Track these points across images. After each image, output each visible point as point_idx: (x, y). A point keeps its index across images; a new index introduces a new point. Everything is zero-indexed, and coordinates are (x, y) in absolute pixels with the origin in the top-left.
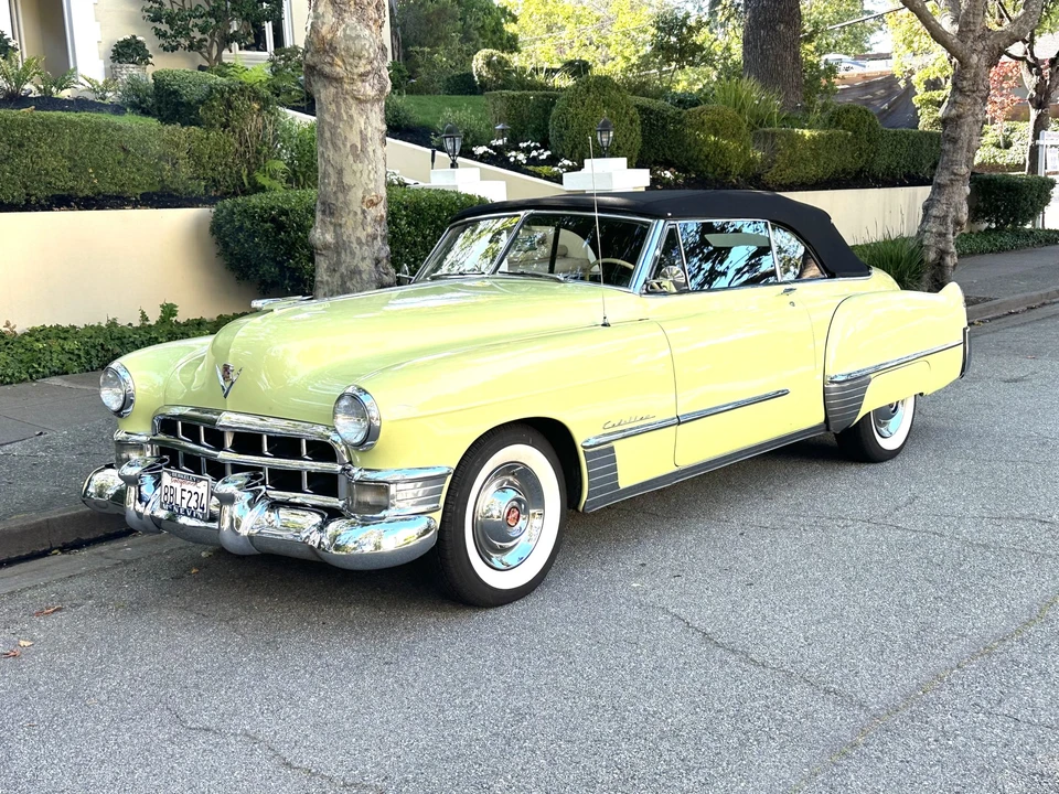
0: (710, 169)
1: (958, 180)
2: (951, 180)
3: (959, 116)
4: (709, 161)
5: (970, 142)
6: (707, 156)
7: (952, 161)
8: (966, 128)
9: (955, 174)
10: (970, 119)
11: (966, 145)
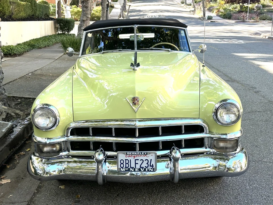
1: (88, 19)
2: (87, 19)
7: (86, 14)
8: (89, 4)
9: (88, 17)
11: (90, 9)
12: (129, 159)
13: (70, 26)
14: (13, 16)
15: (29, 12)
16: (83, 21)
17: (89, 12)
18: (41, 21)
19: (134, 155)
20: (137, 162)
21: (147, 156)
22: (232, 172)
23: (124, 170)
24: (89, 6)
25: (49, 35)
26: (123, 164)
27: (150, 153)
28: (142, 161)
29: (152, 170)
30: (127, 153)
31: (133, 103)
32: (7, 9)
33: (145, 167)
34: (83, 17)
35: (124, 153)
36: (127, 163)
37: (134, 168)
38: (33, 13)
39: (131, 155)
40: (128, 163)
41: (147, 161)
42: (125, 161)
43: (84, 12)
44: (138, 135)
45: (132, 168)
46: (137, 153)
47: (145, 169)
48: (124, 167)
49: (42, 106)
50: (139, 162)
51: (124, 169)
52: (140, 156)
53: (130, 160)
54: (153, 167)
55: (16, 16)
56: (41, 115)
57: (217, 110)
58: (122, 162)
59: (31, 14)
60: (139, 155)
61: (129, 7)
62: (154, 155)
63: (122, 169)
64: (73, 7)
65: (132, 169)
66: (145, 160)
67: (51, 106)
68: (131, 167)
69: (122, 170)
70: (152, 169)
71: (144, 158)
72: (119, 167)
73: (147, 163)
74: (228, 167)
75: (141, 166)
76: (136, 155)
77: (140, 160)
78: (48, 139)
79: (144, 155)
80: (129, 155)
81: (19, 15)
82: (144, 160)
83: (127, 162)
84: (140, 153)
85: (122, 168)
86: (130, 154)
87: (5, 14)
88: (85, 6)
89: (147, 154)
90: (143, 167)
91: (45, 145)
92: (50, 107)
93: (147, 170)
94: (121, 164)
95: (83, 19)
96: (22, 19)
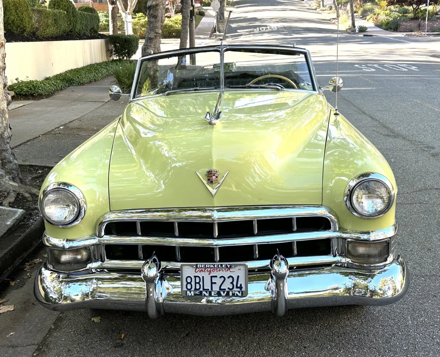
0: (14, 28)
1: (158, 36)
2: (155, 36)
3: (157, 5)
4: (14, 24)
5: (162, 18)
6: (13, 21)
7: (155, 27)
8: (160, 11)
9: (157, 33)
10: (161, 6)
11: (160, 19)
12: (200, 275)
13: (130, 47)
14: (38, 33)
15: (64, 26)
16: (150, 40)
17: (159, 24)
18: (84, 40)
19: (209, 269)
20: (214, 280)
21: (231, 270)
22: (379, 297)
23: (193, 295)
24: (160, 15)
25: (98, 62)
26: (190, 283)
27: (236, 266)
28: (223, 279)
29: (240, 295)
30: (197, 265)
31: (209, 180)
32: (29, 22)
33: (229, 288)
34: (150, 33)
35: (192, 266)
36: (197, 283)
37: (210, 290)
38: (71, 27)
39: (204, 269)
40: (199, 283)
41: (231, 279)
42: (193, 279)
43: (151, 25)
44: (217, 234)
45: (206, 290)
46: (214, 266)
47: (228, 293)
48: (193, 289)
49: (57, 186)
50: (218, 281)
51: (192, 292)
52: (220, 270)
53: (203, 277)
54: (241, 289)
55: (43, 33)
56: (55, 202)
57: (351, 192)
58: (189, 280)
59: (68, 30)
60: (218, 269)
61: (230, 14)
62: (242, 268)
63: (188, 292)
64: (137, 16)
65: (207, 292)
66: (228, 278)
67: (71, 186)
68: (204, 289)
69: (190, 295)
70: (239, 292)
71: (226, 274)
72: (185, 289)
73: (232, 283)
74: (371, 289)
75: (222, 288)
76: (212, 269)
77: (219, 276)
78: (67, 240)
79: (226, 269)
80: (200, 269)
81: (48, 30)
82: (226, 277)
83: (197, 281)
84: (218, 266)
85: (190, 290)
86: (202, 268)
87: (25, 30)
88: (152, 14)
89: (230, 267)
90: (225, 289)
91: (63, 250)
92: (70, 189)
93: (231, 294)
94: (188, 283)
95: (150, 37)
96: (52, 37)
